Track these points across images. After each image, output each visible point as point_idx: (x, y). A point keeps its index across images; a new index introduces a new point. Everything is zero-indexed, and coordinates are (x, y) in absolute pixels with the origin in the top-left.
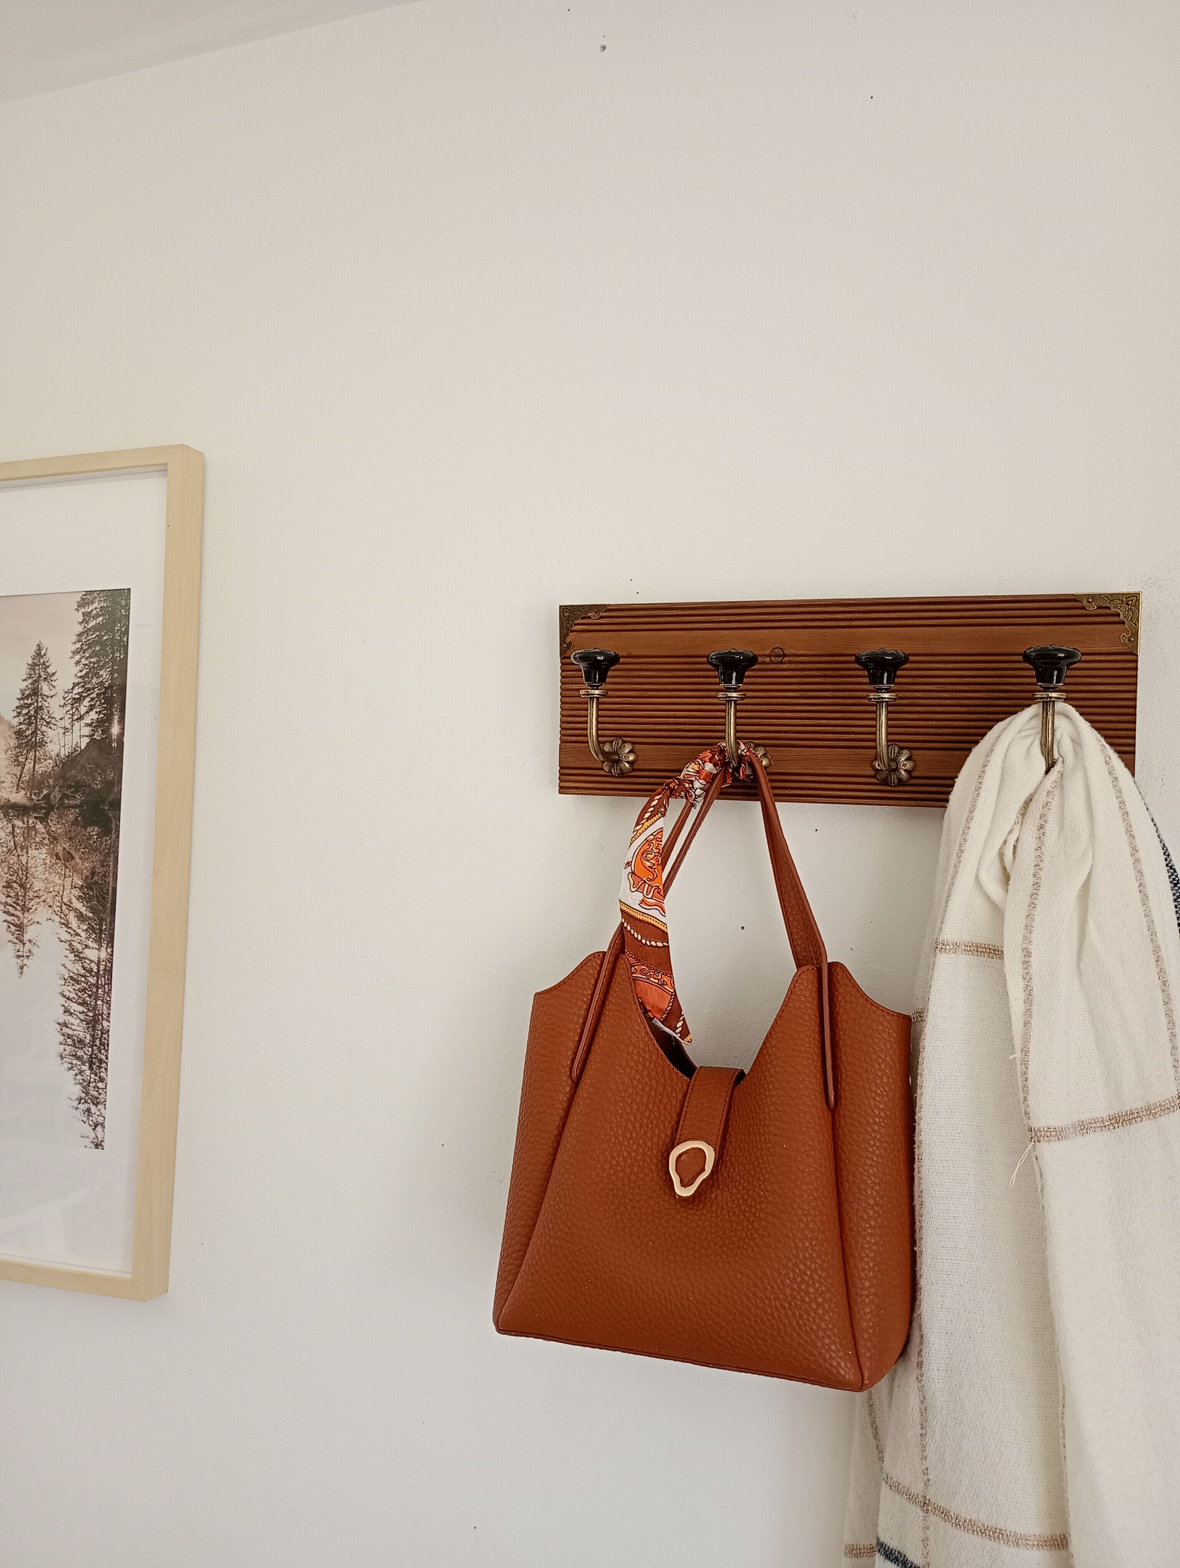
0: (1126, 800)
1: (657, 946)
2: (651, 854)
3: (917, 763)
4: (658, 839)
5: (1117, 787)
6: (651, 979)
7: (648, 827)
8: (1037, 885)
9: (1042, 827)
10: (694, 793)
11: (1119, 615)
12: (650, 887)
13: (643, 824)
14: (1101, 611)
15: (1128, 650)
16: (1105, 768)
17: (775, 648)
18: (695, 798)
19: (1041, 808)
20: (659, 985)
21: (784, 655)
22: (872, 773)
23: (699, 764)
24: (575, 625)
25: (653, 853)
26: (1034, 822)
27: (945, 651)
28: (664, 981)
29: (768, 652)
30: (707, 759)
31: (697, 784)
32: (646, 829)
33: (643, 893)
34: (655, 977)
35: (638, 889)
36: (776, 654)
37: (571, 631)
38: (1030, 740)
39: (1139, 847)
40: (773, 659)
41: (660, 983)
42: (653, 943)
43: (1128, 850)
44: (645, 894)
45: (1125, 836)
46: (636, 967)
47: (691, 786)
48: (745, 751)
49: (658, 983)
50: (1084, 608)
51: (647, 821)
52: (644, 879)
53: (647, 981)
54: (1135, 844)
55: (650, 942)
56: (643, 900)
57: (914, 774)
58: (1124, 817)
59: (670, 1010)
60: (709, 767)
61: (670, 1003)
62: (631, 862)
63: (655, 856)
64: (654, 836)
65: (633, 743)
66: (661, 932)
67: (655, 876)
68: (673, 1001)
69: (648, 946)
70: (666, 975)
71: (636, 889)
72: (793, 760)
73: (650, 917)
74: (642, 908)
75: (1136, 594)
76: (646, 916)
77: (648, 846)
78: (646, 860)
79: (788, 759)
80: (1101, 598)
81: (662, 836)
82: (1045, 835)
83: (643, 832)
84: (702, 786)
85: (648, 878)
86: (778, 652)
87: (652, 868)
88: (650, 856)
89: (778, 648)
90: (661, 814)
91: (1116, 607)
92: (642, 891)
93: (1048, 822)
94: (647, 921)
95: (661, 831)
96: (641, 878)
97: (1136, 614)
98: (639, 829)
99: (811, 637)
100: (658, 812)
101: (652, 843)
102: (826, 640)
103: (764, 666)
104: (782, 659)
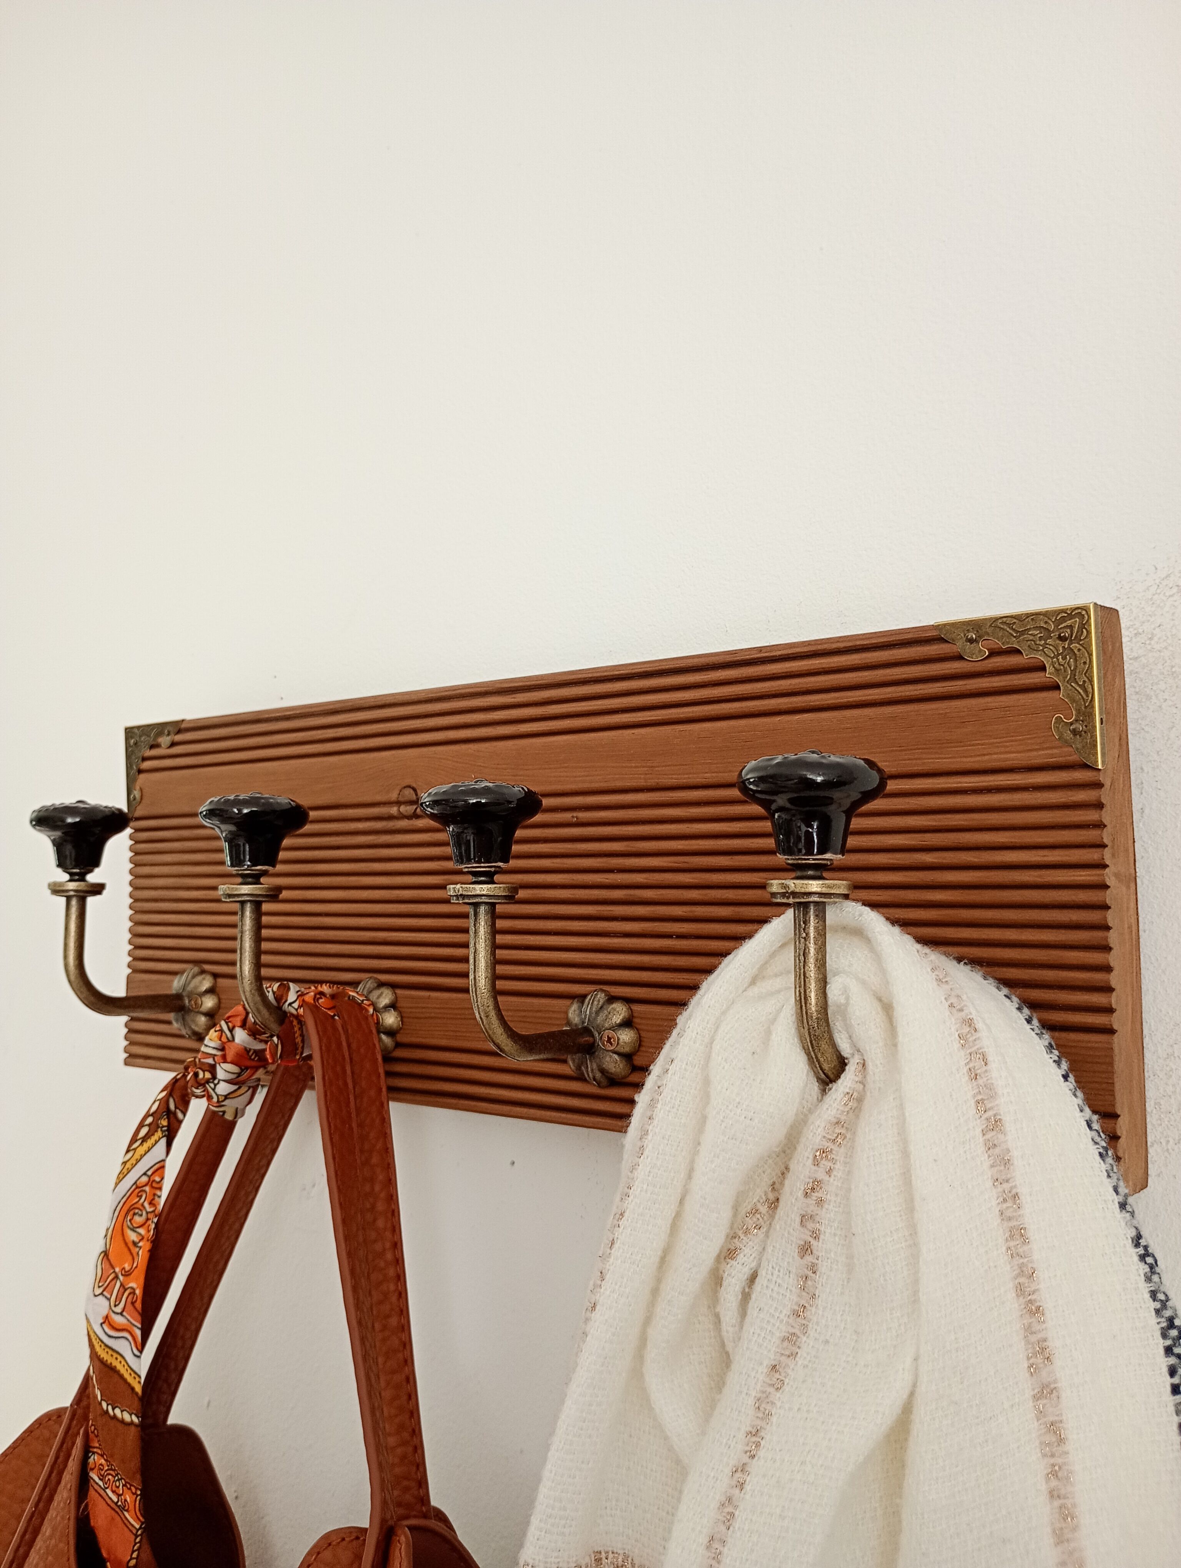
0: (1023, 1191)
1: (122, 1421)
2: (141, 1215)
3: (643, 1034)
4: (154, 1185)
5: (997, 1151)
6: (109, 1491)
7: (142, 1157)
8: (755, 1435)
9: (805, 1249)
10: (214, 1090)
11: (1043, 668)
12: (122, 1290)
13: (135, 1149)
14: (999, 662)
15: (1074, 758)
16: (966, 1091)
17: (405, 787)
18: (218, 1101)
19: (800, 1194)
20: (119, 1507)
23: (221, 1031)
24: (144, 759)
25: (144, 1213)
26: (789, 1233)
27: (684, 780)
28: (125, 1500)
29: (394, 796)
30: (238, 1021)
31: (221, 1074)
32: (138, 1161)
33: (109, 1299)
34: (114, 1488)
35: (103, 1291)
36: (406, 799)
37: (140, 771)
39: (1055, 1344)
40: (403, 809)
41: (119, 1503)
42: (118, 1412)
43: (1019, 1351)
44: (112, 1304)
45: (1012, 1305)
46: (95, 1457)
47: (208, 1075)
48: (296, 1005)
49: (116, 1504)
50: (960, 658)
51: (141, 1144)
52: (117, 1270)
53: (102, 1492)
54: (1040, 1336)
55: (113, 1409)
56: (107, 1317)
57: (638, 1060)
58: (1012, 1244)
60: (241, 1036)
61: (133, 1551)
62: (109, 1227)
63: (148, 1219)
64: (149, 1177)
65: (215, 976)
66: (130, 1391)
67: (135, 1265)
68: (138, 1550)
69: (109, 1416)
70: (130, 1489)
71: (101, 1290)
72: (435, 1018)
73: (115, 1355)
74: (106, 1333)
75: (1080, 611)
76: (110, 1352)
77: (138, 1196)
78: (131, 1227)
79: (428, 1015)
80: (998, 630)
81: (162, 1179)
82: (818, 1273)
83: (134, 1166)
84: (233, 1076)
85: (124, 1268)
86: (409, 794)
87: (137, 1247)
88: (138, 1220)
89: (409, 787)
90: (161, 1130)
91: (1035, 647)
92: (109, 1296)
93: (822, 1237)
94: (111, 1364)
95: (160, 1167)
96: (113, 1268)
97: (1085, 663)
98: (128, 1161)
99: (457, 762)
100: (158, 1127)
101: (145, 1191)
102: (480, 766)
103: (390, 825)
104: (416, 809)
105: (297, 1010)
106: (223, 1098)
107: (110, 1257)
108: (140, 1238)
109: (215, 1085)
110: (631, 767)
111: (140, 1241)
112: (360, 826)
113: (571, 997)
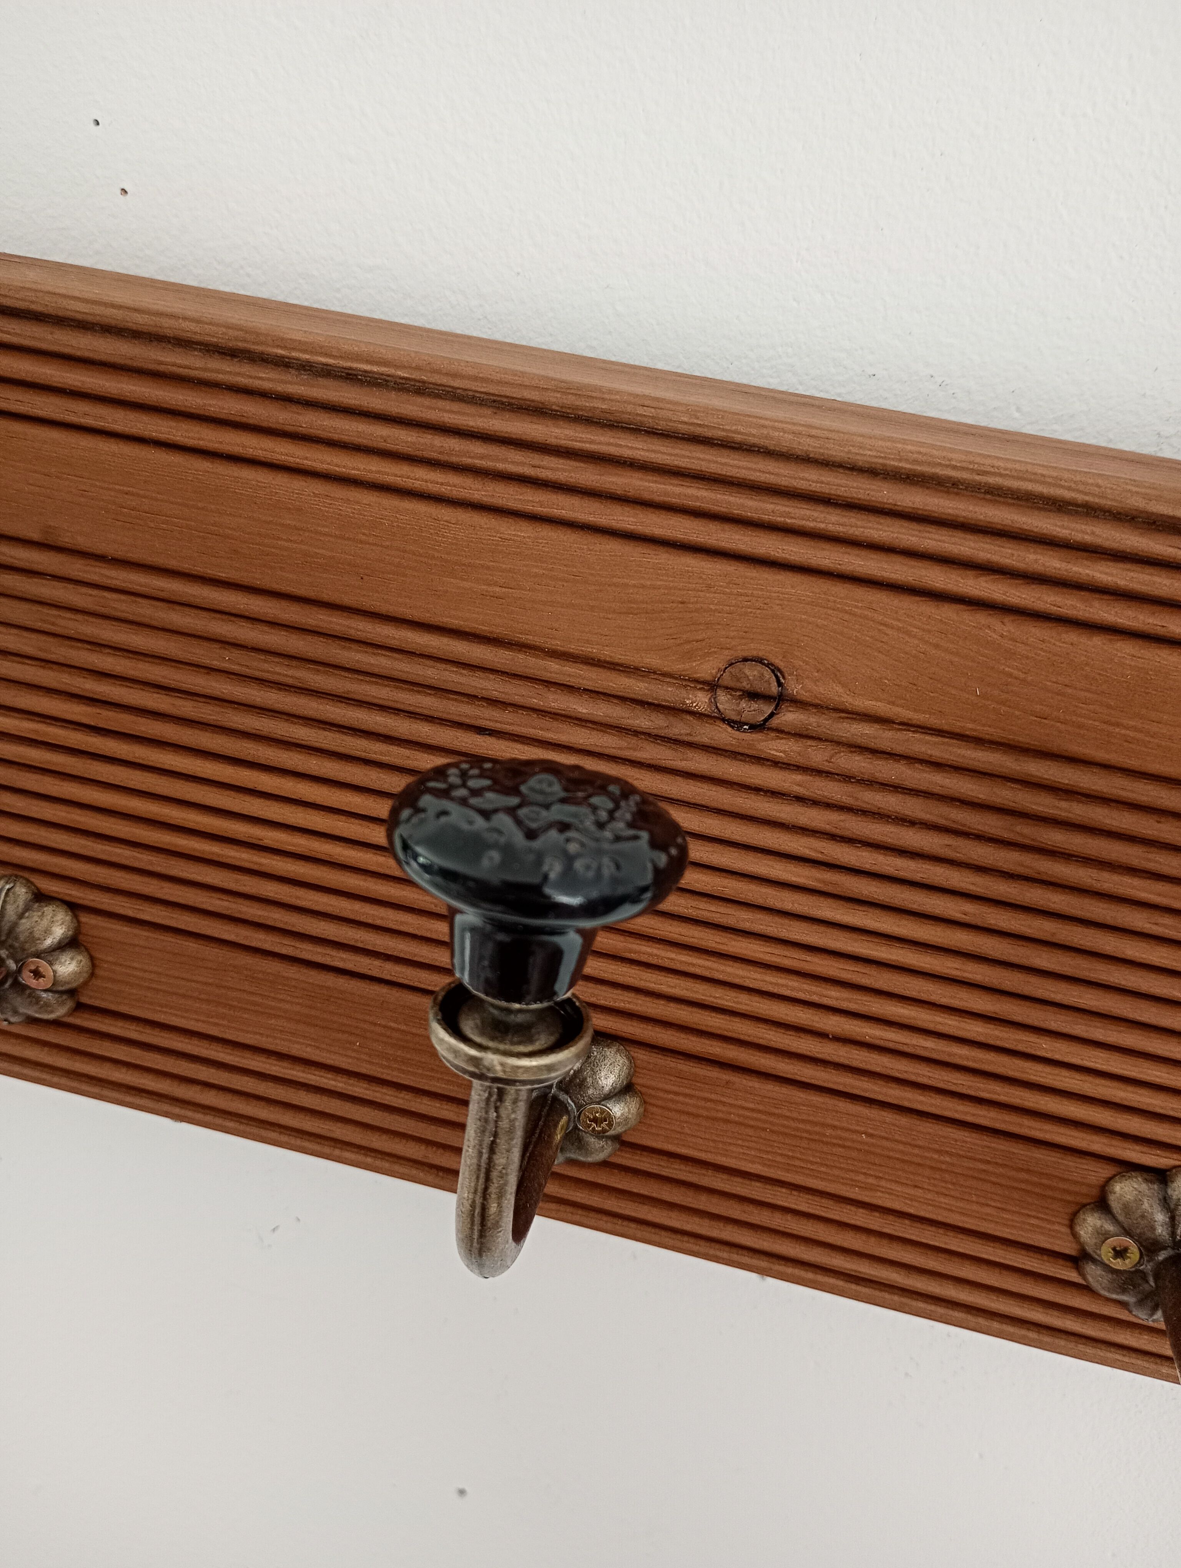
17: (745, 660)
21: (781, 700)
22: (1069, 1248)
29: (707, 669)
36: (745, 685)
40: (725, 701)
65: (73, 907)
72: (739, 1124)
79: (720, 1115)
86: (752, 675)
89: (760, 661)
99: (937, 646)
102: (1008, 674)
103: (679, 728)
104: (772, 715)
112: (582, 707)
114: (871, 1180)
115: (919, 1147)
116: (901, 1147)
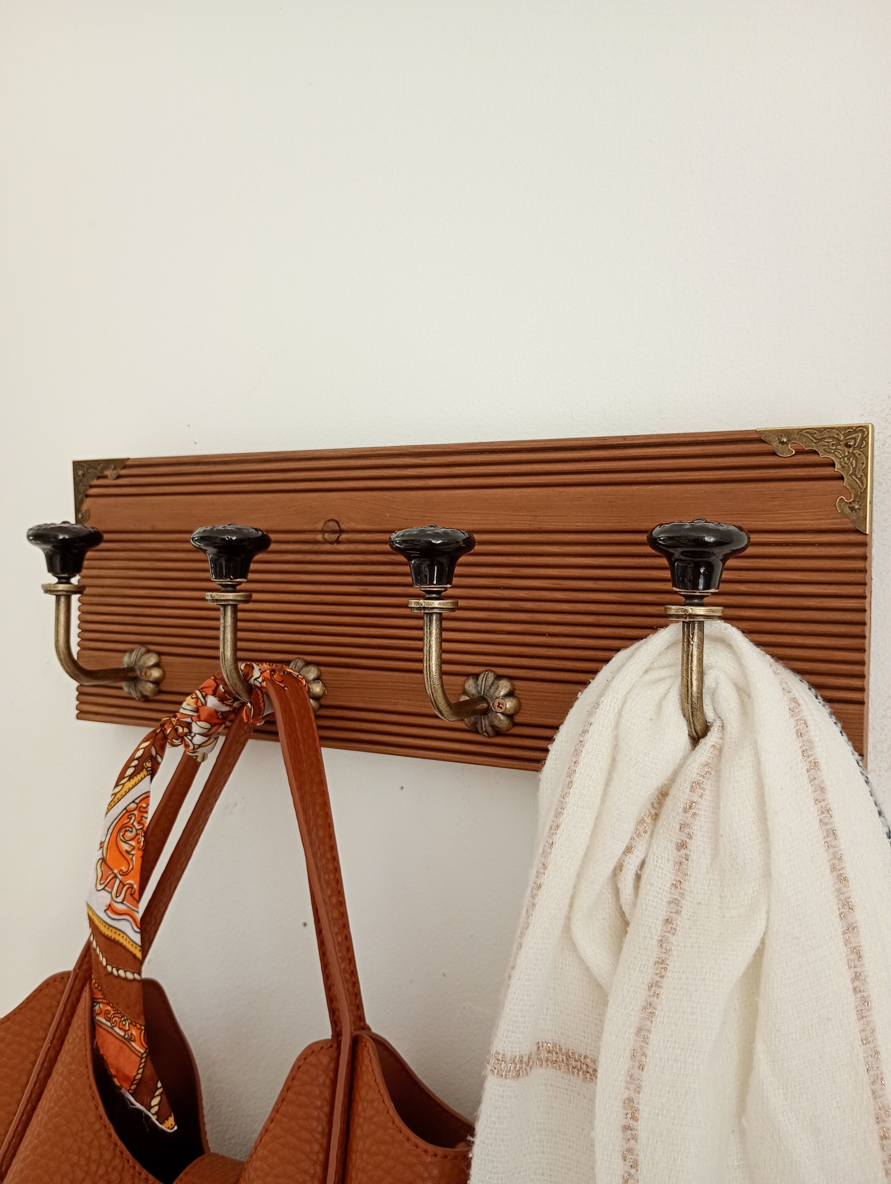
0: (833, 806)
1: (126, 979)
2: (132, 832)
3: (522, 701)
4: (142, 809)
5: (816, 782)
6: (116, 1029)
7: (130, 790)
8: (661, 963)
9: (682, 845)
10: (191, 741)
11: (833, 465)
12: (121, 885)
13: (123, 784)
14: (802, 459)
15: (850, 526)
16: (796, 745)
17: (329, 521)
18: (194, 749)
19: (681, 811)
20: (126, 1039)
21: (341, 531)
23: (197, 698)
24: (91, 487)
25: (134, 830)
26: (670, 835)
27: (561, 526)
28: (132, 1034)
29: (320, 526)
30: (210, 691)
31: (195, 728)
32: (126, 793)
33: (111, 893)
34: (121, 1026)
35: (105, 886)
36: (330, 529)
37: (87, 496)
38: (661, 688)
39: (855, 899)
40: (327, 536)
41: (126, 1036)
42: (121, 973)
43: (833, 906)
44: (114, 895)
45: (829, 878)
46: (101, 1005)
47: (186, 730)
48: (260, 680)
49: (123, 1037)
50: (774, 454)
51: (129, 780)
52: (116, 871)
53: (110, 1030)
54: (846, 895)
55: (117, 970)
56: (110, 906)
57: (518, 719)
58: (828, 839)
59: (140, 1079)
60: (212, 702)
61: (139, 1069)
62: (104, 842)
63: (137, 834)
64: (137, 804)
66: (131, 957)
67: (131, 867)
68: (143, 1067)
69: (114, 976)
70: (135, 1026)
71: (102, 886)
72: (353, 688)
73: (118, 932)
74: (109, 917)
75: (862, 428)
76: (114, 930)
77: (128, 818)
78: (124, 840)
79: (347, 686)
80: (803, 437)
81: (148, 805)
82: (690, 861)
83: (123, 796)
84: (205, 731)
85: (121, 870)
86: (333, 526)
87: (130, 854)
88: (129, 835)
89: (333, 520)
90: (146, 770)
91: (828, 450)
92: (110, 890)
93: (694, 837)
94: (115, 938)
95: (146, 797)
96: (111, 870)
97: (863, 463)
98: (118, 792)
99: (375, 504)
100: (144, 768)
101: (134, 814)
102: (394, 508)
103: (316, 547)
104: (339, 537)
105: (261, 683)
106: (198, 746)
107: (107, 862)
108: (132, 848)
109: (192, 737)
110: (519, 515)
111: (132, 850)
112: (290, 547)
113: (468, 675)
114: (396, 701)
115: (407, 683)
116: (402, 685)
